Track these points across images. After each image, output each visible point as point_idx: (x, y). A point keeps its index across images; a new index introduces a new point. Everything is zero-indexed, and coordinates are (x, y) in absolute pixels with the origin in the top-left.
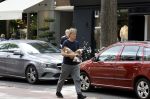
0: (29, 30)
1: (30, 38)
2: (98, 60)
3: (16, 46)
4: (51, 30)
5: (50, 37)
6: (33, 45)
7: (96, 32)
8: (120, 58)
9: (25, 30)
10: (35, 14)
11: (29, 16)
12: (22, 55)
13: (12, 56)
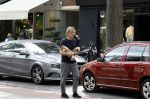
0: (35, 30)
1: (36, 38)
2: (104, 60)
3: (22, 46)
4: (57, 30)
5: (56, 37)
6: (39, 45)
7: (101, 32)
8: (126, 59)
9: (31, 30)
10: (41, 14)
11: (35, 15)
12: (28, 55)
13: (18, 56)
